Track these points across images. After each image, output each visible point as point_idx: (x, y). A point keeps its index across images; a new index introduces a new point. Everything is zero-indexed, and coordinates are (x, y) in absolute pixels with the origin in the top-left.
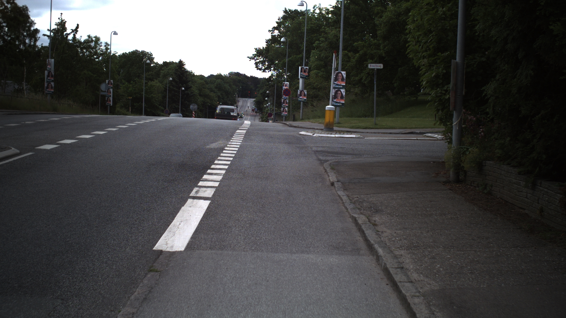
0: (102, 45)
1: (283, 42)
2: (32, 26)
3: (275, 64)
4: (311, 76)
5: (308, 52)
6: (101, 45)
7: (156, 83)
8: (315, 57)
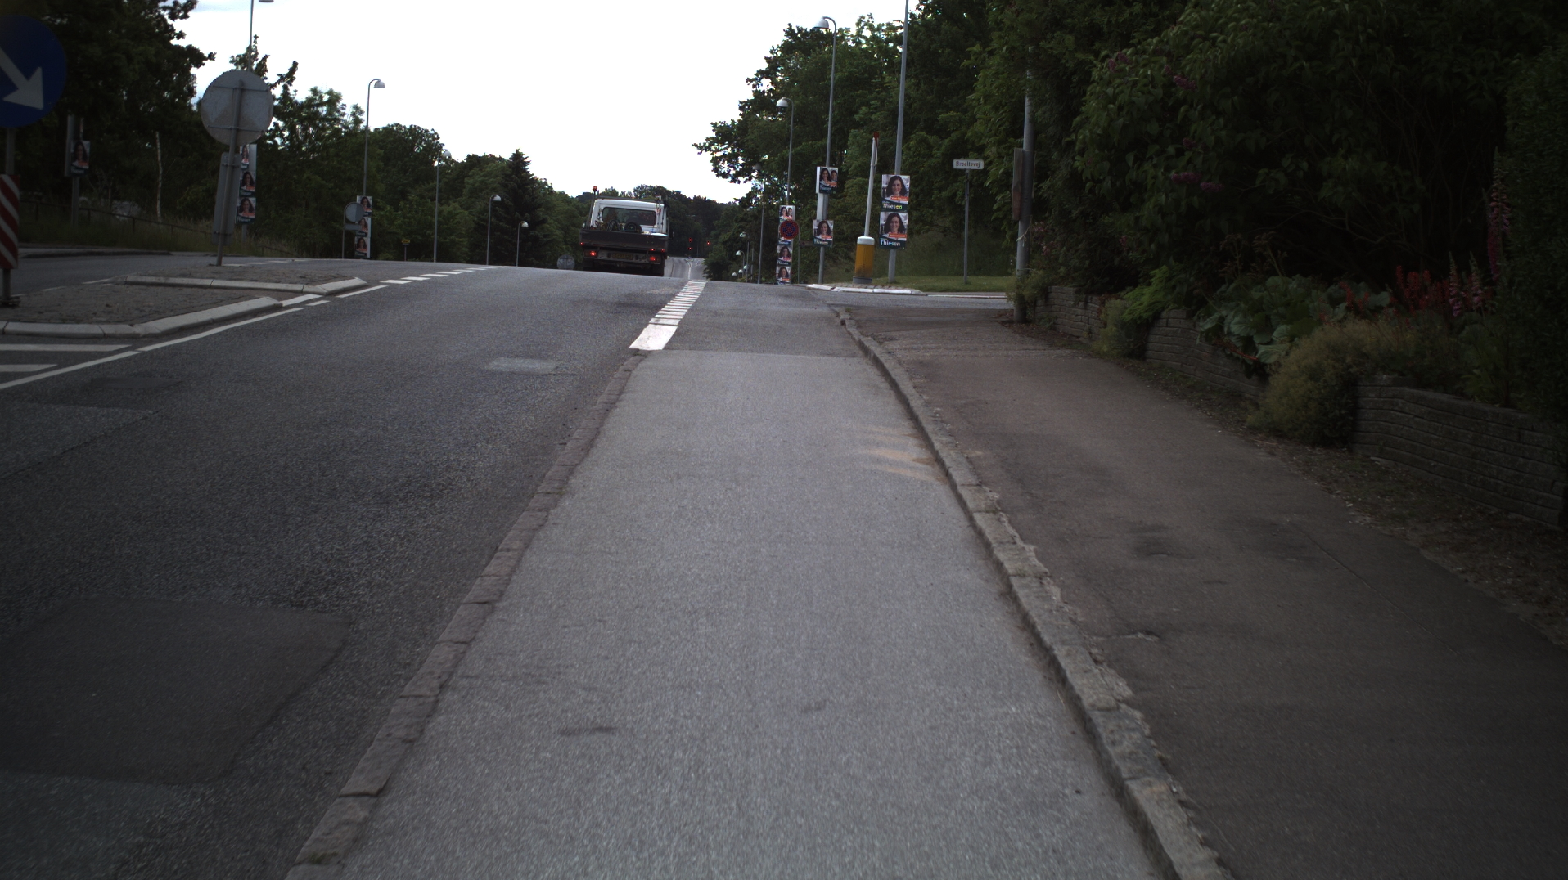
0: (346, 111)
1: (781, 109)
3: (761, 161)
6: (342, 111)
7: (455, 209)
8: (859, 146)
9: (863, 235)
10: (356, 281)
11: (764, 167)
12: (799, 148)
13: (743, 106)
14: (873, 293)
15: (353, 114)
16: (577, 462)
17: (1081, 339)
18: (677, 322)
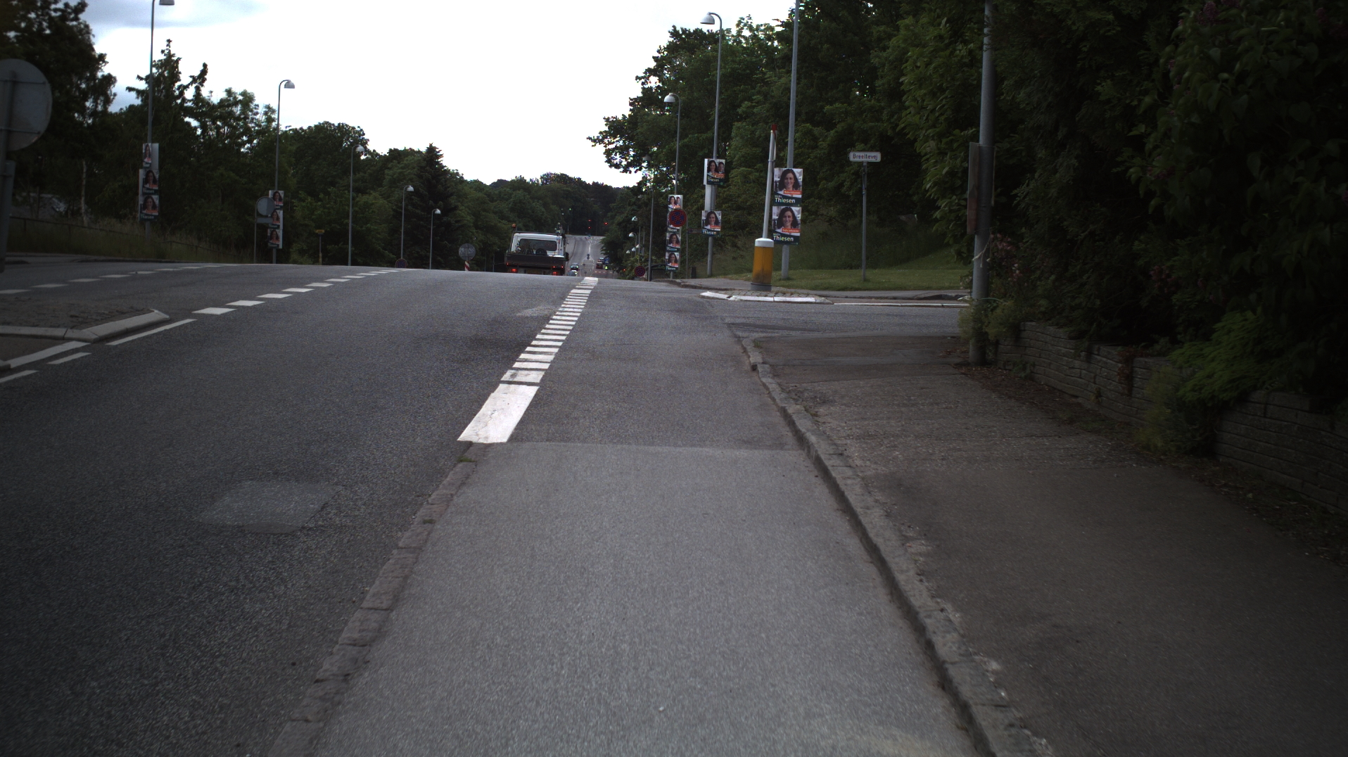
0: (259, 111)
1: (669, 104)
2: (100, 68)
3: (650, 153)
4: (733, 181)
5: (726, 127)
6: (255, 111)
7: (375, 198)
8: (742, 138)
9: (762, 237)
11: (653, 157)
12: (686, 140)
13: (633, 102)
14: (774, 301)
15: (266, 113)
18: (539, 377)
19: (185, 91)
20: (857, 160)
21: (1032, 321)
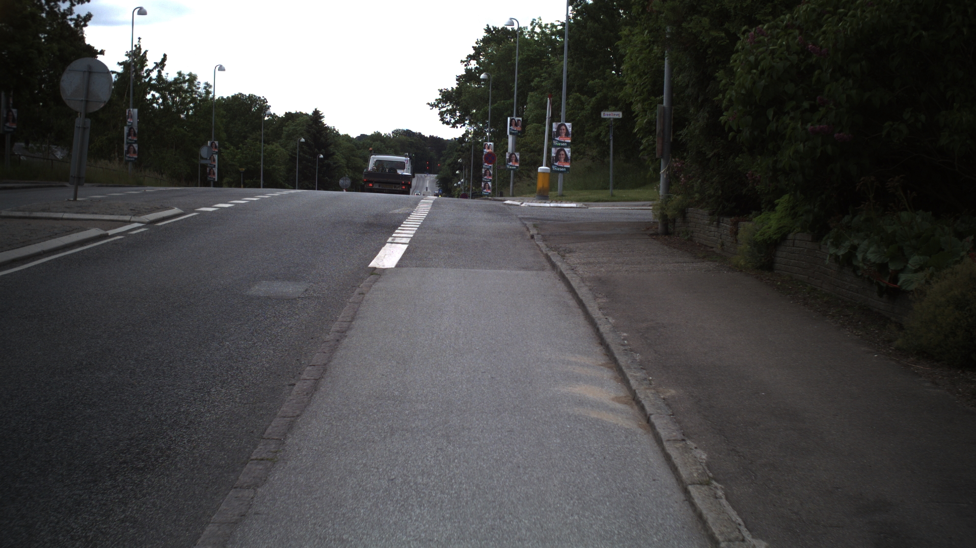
0: (200, 86)
1: (483, 80)
3: (471, 114)
4: (528, 133)
5: (523, 95)
7: (277, 147)
8: (534, 103)
9: (542, 166)
10: (176, 211)
11: (473, 117)
12: (495, 105)
13: (459, 78)
14: (550, 207)
15: (205, 88)
16: (298, 412)
17: (714, 249)
18: (408, 241)
19: (151, 73)
20: (606, 117)
21: (692, 207)
